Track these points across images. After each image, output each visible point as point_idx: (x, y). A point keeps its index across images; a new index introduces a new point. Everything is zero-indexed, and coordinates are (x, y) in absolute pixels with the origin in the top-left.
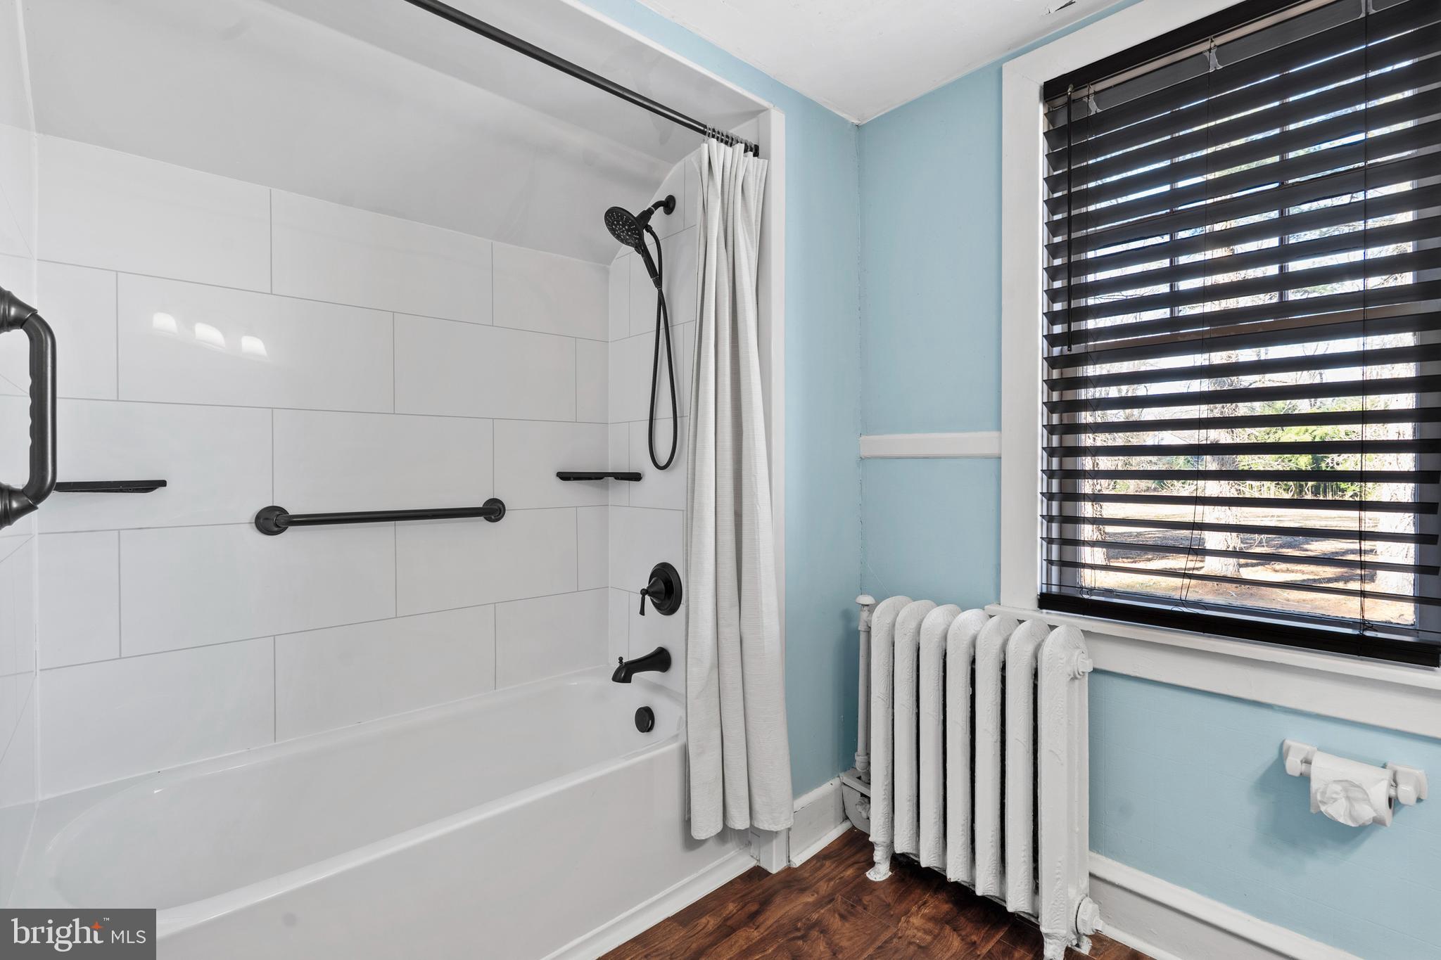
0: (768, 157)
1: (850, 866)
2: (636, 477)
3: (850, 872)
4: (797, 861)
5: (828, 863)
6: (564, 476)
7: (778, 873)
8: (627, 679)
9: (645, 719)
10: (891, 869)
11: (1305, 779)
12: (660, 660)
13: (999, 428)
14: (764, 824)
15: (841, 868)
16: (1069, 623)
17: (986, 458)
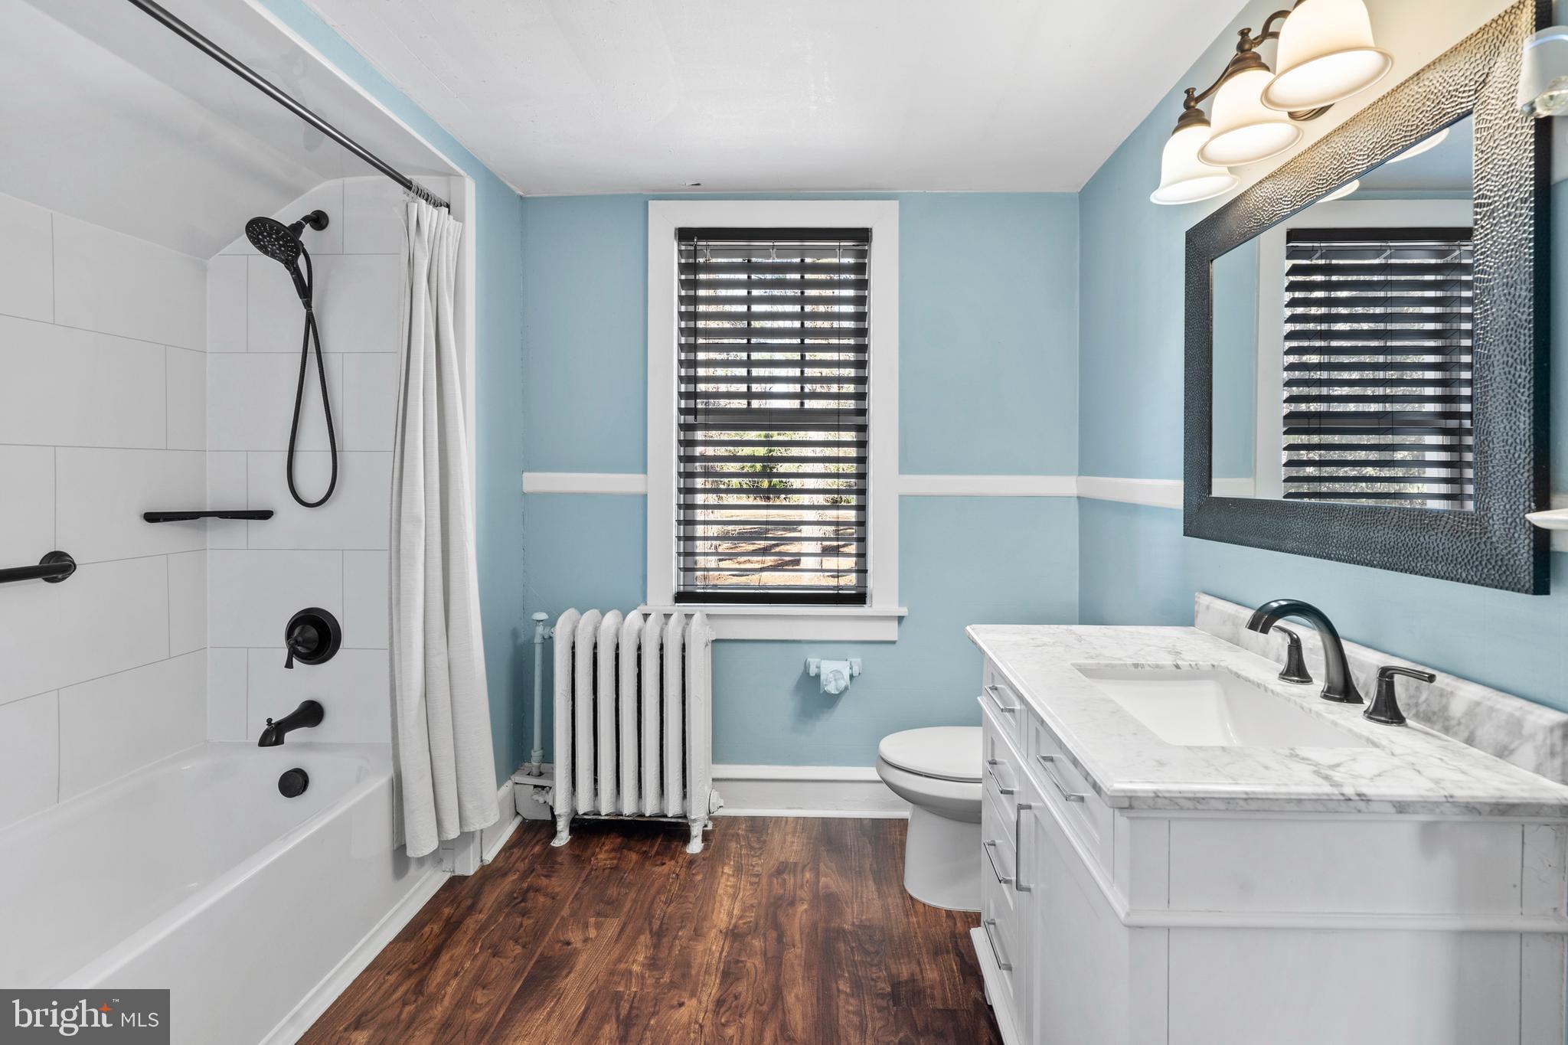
1: (538, 842)
2: (266, 515)
3: (537, 849)
4: (489, 857)
5: (515, 850)
6: (151, 517)
7: (476, 873)
8: (279, 741)
9: (294, 783)
10: (570, 834)
11: (818, 676)
12: (311, 714)
13: (645, 472)
14: (475, 825)
15: (529, 848)
16: (699, 610)
17: (634, 496)
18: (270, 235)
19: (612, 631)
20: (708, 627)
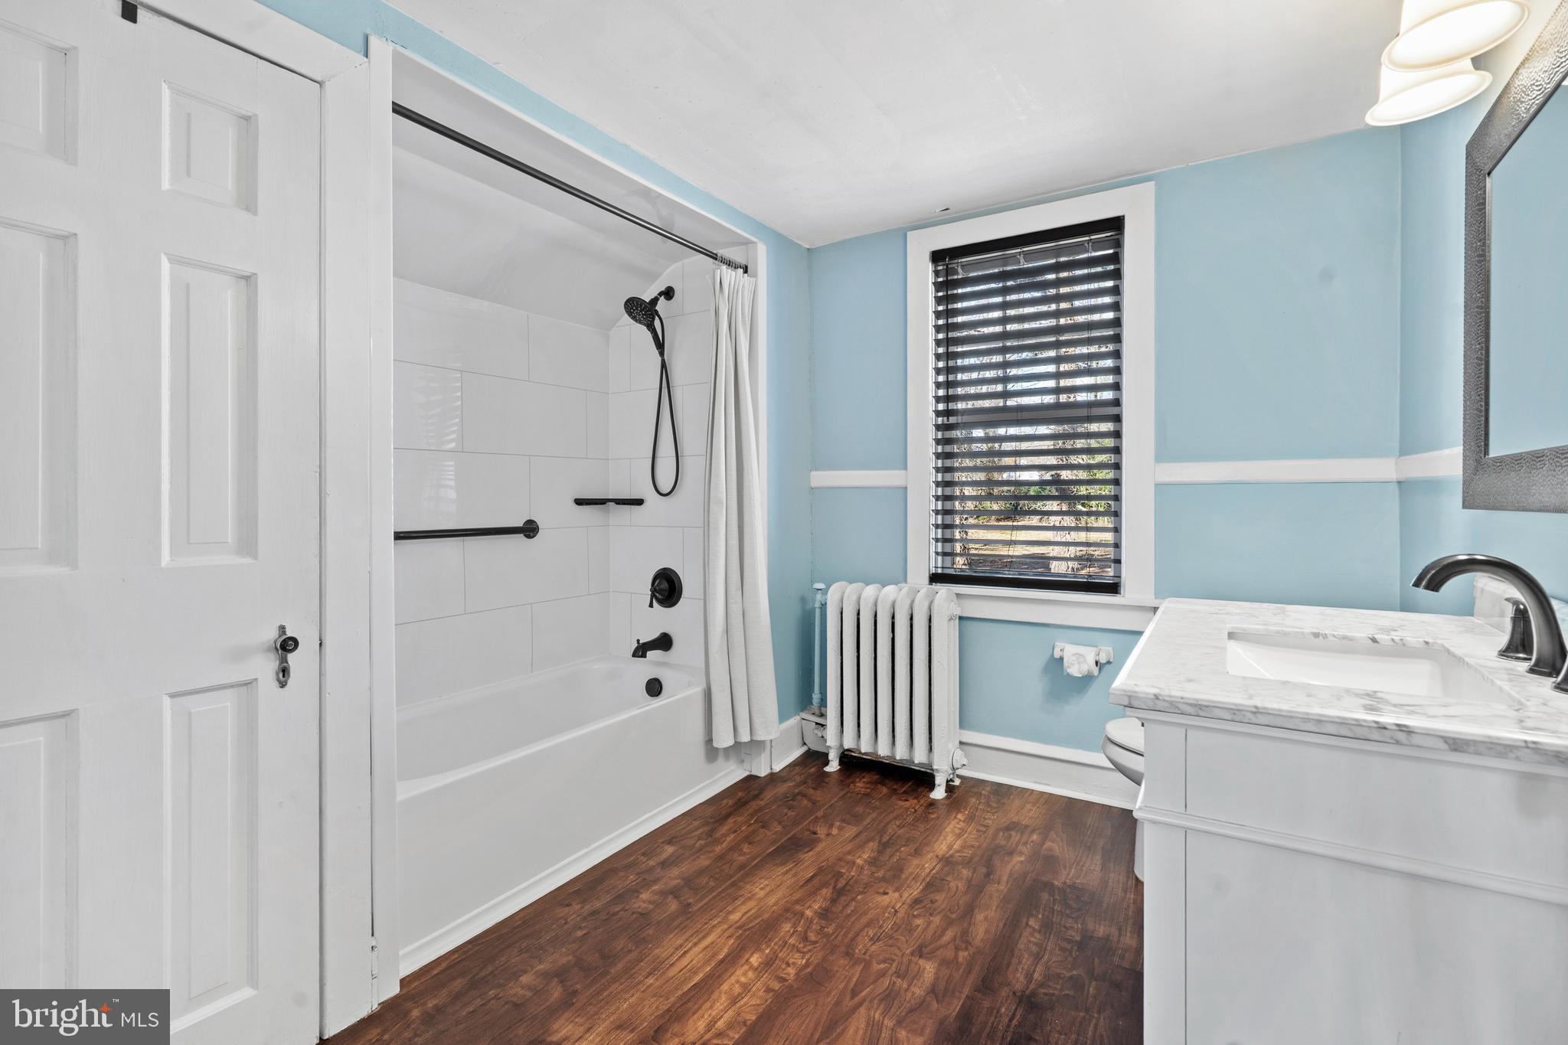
0: (755, 276)
1: (814, 766)
2: (639, 502)
3: (813, 770)
4: (778, 767)
5: (797, 768)
6: (579, 502)
7: (765, 777)
8: (644, 656)
9: (654, 688)
10: (840, 765)
11: (1061, 659)
12: (664, 642)
13: (905, 468)
14: (760, 736)
15: (805, 770)
16: (945, 590)
17: (898, 488)
18: (637, 309)
19: (872, 600)
20: (952, 603)
